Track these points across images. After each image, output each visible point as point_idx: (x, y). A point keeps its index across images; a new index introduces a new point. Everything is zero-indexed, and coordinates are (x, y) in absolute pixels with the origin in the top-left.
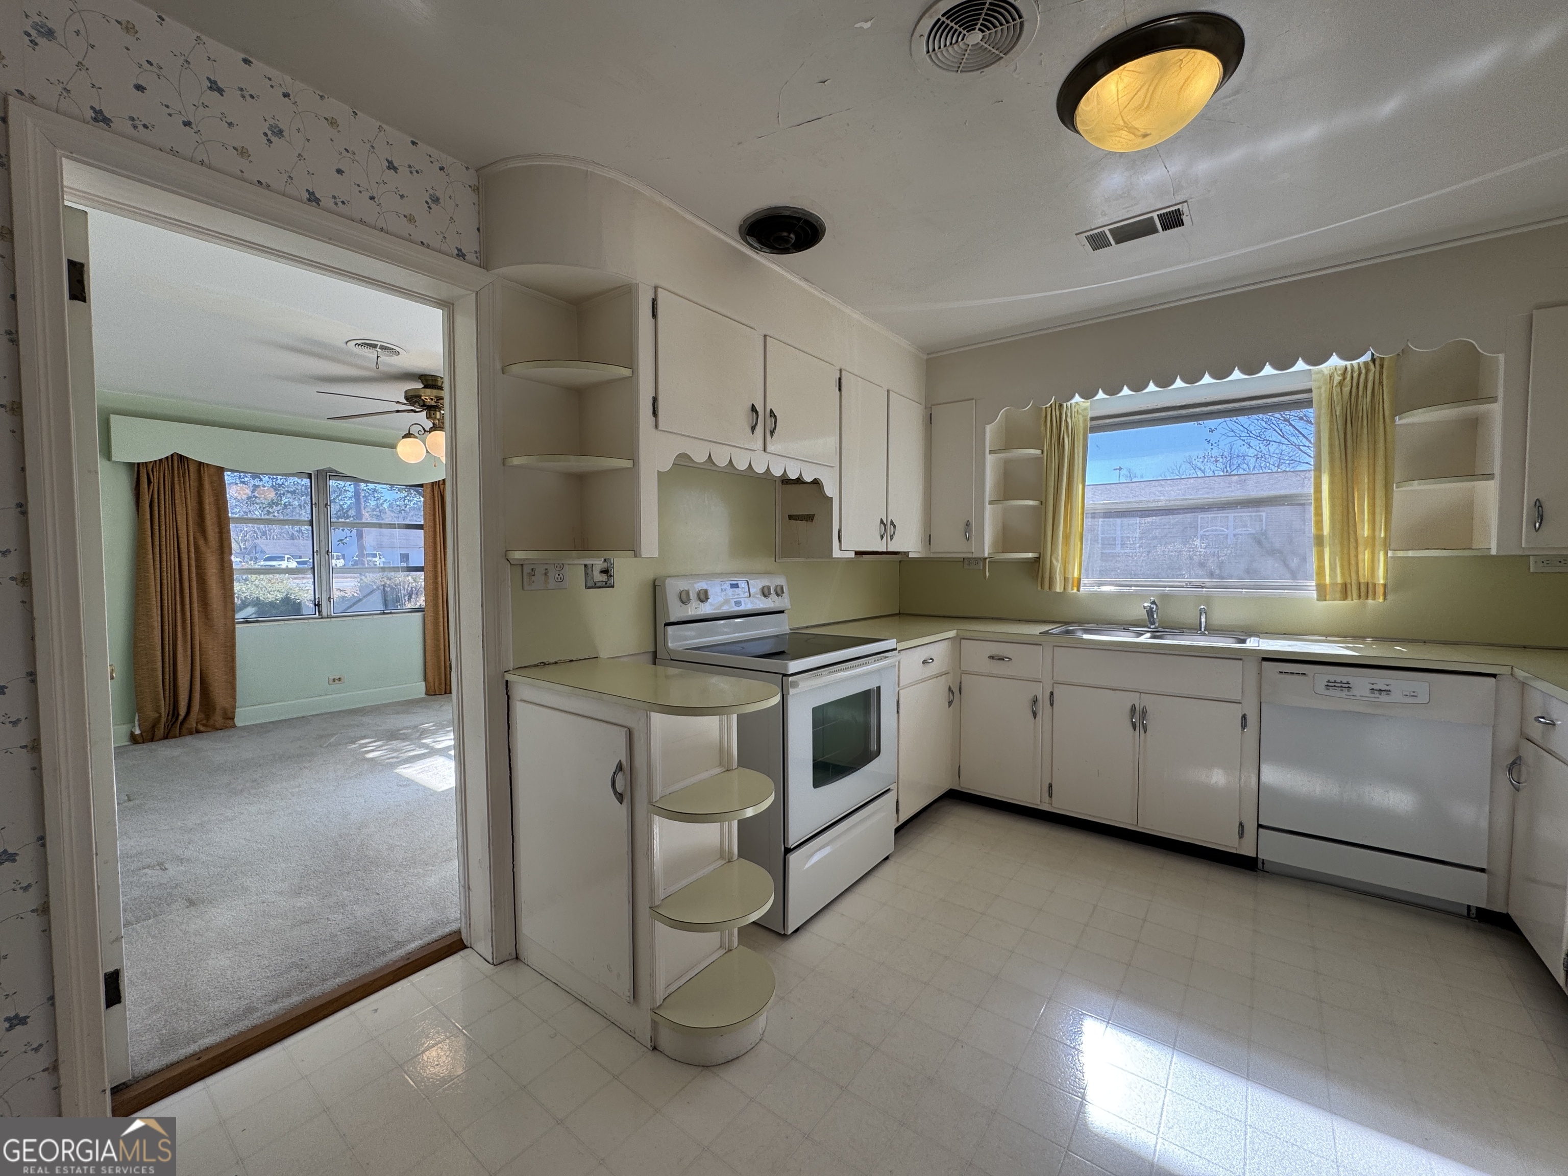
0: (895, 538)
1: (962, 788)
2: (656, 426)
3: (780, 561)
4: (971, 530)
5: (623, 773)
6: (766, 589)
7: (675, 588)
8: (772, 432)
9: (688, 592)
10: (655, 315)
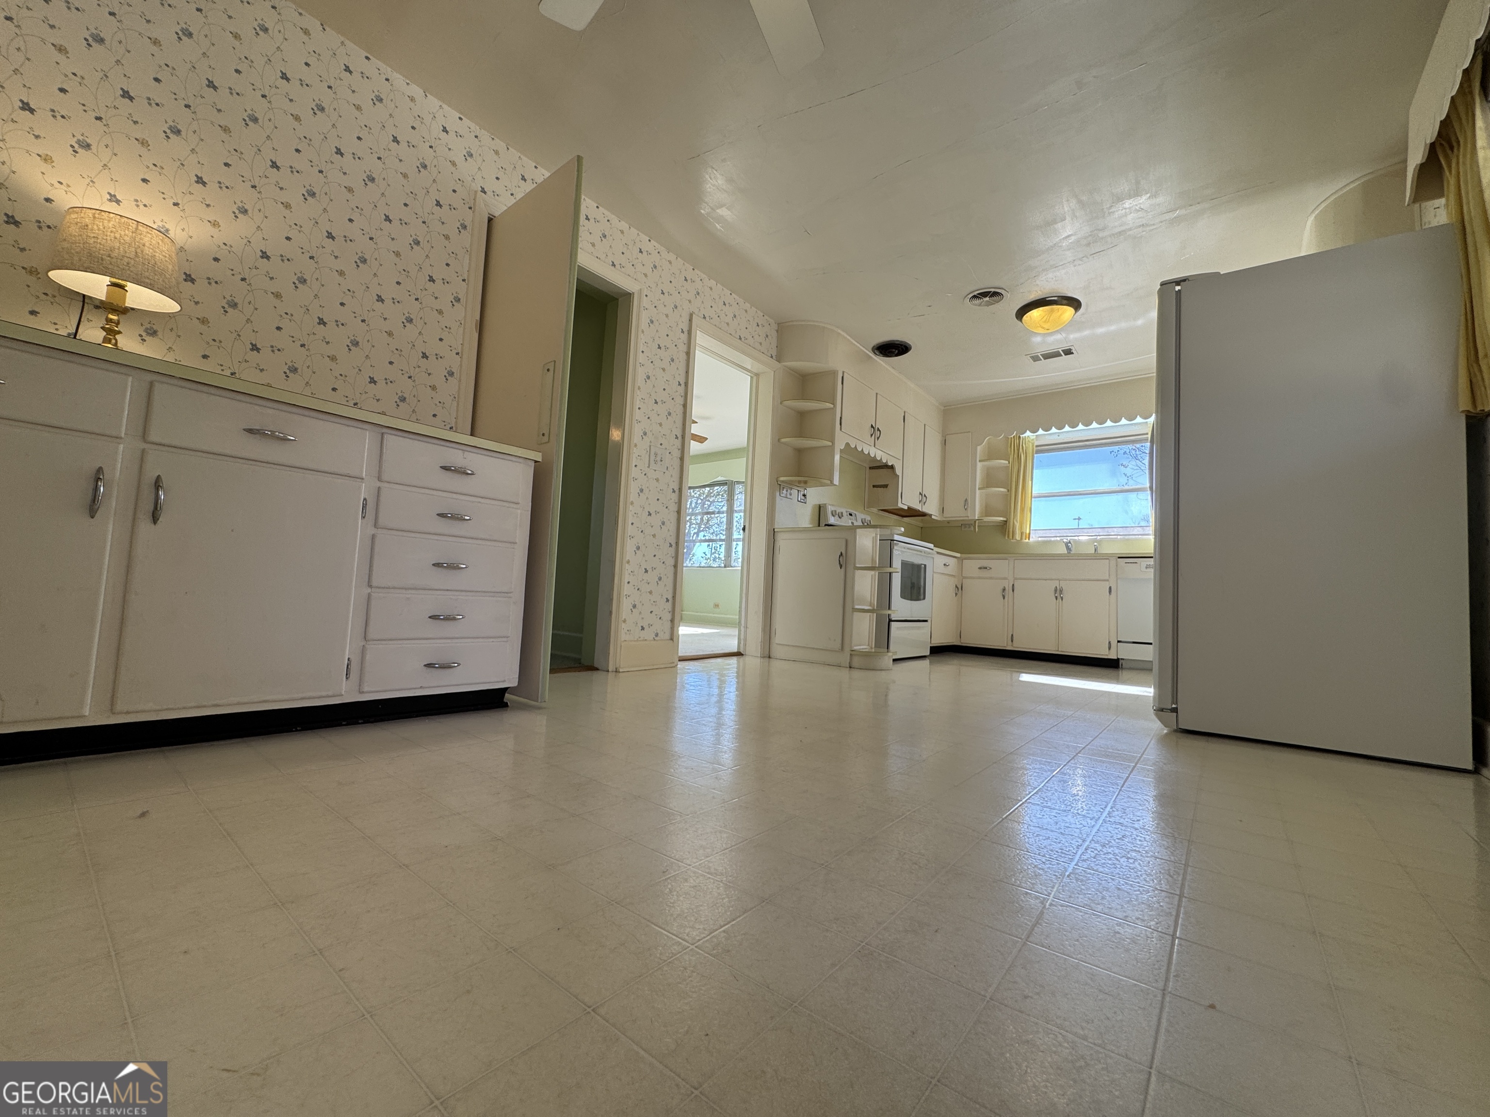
0: (926, 505)
1: (962, 643)
2: (841, 429)
3: (866, 509)
4: (968, 504)
5: (843, 557)
6: (863, 520)
7: (830, 509)
8: (878, 438)
9: (836, 511)
10: (842, 383)
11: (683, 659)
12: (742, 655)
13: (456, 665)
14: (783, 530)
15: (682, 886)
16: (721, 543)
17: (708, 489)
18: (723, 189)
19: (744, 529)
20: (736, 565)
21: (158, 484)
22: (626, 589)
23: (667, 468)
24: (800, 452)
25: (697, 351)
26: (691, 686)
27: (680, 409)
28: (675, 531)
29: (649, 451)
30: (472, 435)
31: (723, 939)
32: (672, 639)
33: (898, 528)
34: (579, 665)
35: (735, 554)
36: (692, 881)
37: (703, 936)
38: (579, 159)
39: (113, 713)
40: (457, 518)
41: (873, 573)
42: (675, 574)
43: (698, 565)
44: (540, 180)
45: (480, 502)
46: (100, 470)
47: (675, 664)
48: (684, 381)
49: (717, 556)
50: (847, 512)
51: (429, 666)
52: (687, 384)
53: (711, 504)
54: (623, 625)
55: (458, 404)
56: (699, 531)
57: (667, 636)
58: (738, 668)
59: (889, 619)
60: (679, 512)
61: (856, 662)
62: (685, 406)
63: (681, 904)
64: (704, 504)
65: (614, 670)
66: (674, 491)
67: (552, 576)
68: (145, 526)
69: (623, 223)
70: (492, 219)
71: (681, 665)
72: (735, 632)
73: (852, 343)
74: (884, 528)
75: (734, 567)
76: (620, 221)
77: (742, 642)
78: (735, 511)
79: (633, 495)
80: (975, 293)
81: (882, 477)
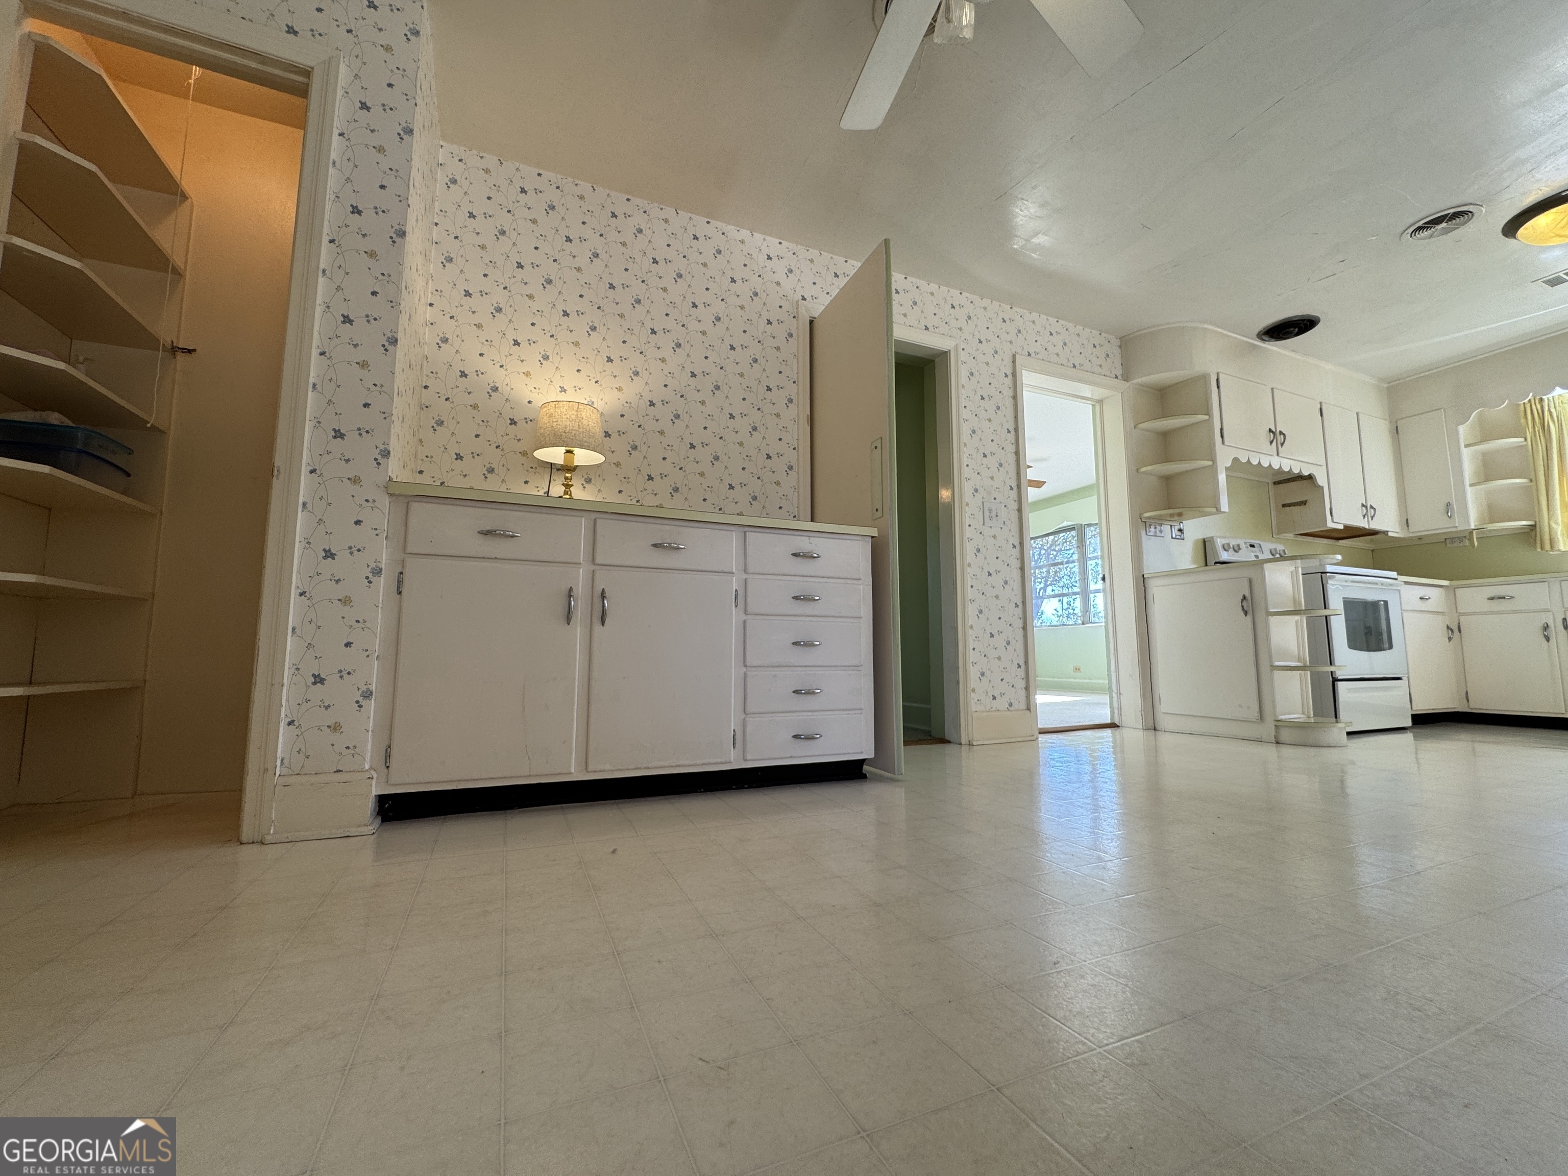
0: (1375, 519)
1: (1469, 709)
2: (1223, 443)
3: (1276, 537)
4: (1453, 509)
5: (1247, 601)
6: (1273, 552)
7: (1219, 542)
8: (1282, 444)
9: (1229, 544)
10: (1218, 387)
11: (1044, 732)
12: (1118, 727)
13: (818, 736)
14: (1156, 575)
15: (1078, 982)
16: (1074, 597)
17: (1051, 537)
18: (1037, 217)
19: (1103, 579)
20: (1097, 620)
21: (603, 596)
22: (972, 656)
23: (1004, 522)
24: (1167, 480)
25: (1024, 392)
26: (1057, 762)
27: (1012, 459)
28: (1020, 588)
29: (982, 507)
30: (812, 520)
31: (1138, 1050)
32: (1028, 709)
33: (1332, 556)
34: (929, 738)
35: (1094, 608)
36: (1090, 979)
37: (1111, 1040)
38: (887, 242)
39: (587, 772)
40: (809, 599)
41: (1297, 618)
42: (1025, 637)
43: (1048, 624)
44: (853, 272)
45: (826, 582)
46: (571, 589)
47: (1035, 737)
48: (1013, 427)
49: (1071, 611)
50: (1245, 543)
51: (796, 737)
52: (1017, 430)
53: (1057, 554)
54: (973, 695)
55: (798, 494)
56: (1046, 586)
57: (1023, 705)
58: (1114, 742)
59: (1332, 678)
60: (1022, 569)
61: (1285, 735)
62: (1017, 453)
63: (1080, 1001)
64: (1050, 554)
65: (968, 743)
66: (1014, 547)
67: (898, 648)
68: (597, 627)
69: (931, 284)
70: (813, 321)
71: (1042, 738)
72: (1106, 699)
73: (1226, 335)
74: (1310, 559)
75: (1095, 623)
76: (929, 284)
77: (1116, 712)
78: (1089, 558)
79: (970, 557)
80: (1420, 224)
81: (1295, 492)
